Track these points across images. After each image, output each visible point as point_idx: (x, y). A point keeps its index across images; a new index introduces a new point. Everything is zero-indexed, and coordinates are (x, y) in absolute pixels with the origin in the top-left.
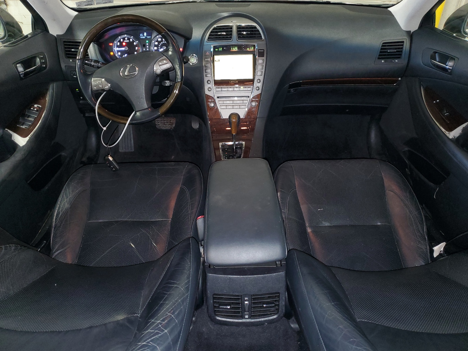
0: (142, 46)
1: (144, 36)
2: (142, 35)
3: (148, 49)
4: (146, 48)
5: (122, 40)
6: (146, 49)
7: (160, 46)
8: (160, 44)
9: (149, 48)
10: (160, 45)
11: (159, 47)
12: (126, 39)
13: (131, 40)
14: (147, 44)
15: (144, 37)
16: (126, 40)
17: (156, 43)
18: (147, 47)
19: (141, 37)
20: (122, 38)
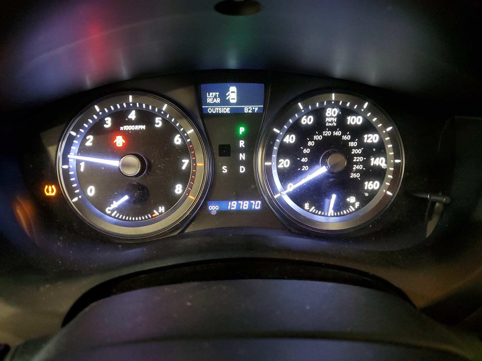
0: (216, 150)
1: (225, 102)
2: (218, 101)
3: (242, 169)
4: (234, 165)
5: (108, 122)
6: (233, 168)
7: (306, 151)
8: (310, 143)
9: (250, 163)
10: (307, 147)
11: (304, 160)
12: (132, 116)
13: (158, 122)
14: (242, 144)
15: (226, 110)
16: (130, 123)
17: (290, 139)
18: (242, 157)
19: (211, 110)
20: (111, 115)
